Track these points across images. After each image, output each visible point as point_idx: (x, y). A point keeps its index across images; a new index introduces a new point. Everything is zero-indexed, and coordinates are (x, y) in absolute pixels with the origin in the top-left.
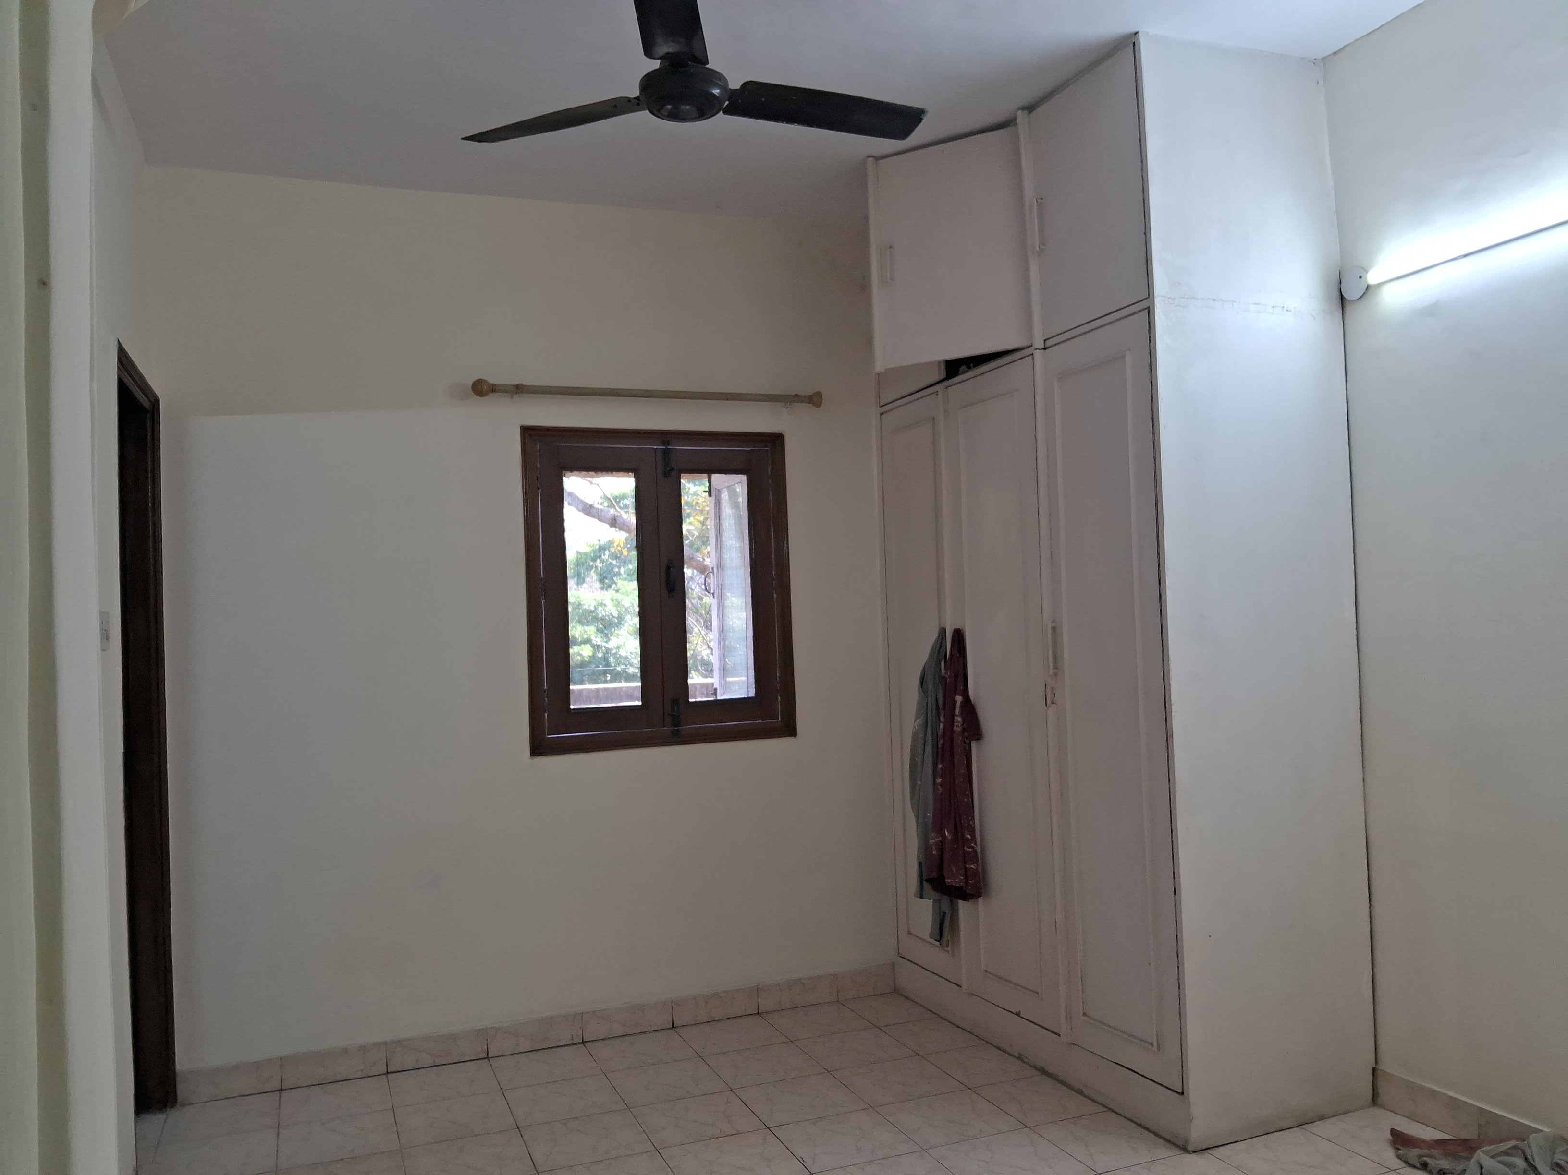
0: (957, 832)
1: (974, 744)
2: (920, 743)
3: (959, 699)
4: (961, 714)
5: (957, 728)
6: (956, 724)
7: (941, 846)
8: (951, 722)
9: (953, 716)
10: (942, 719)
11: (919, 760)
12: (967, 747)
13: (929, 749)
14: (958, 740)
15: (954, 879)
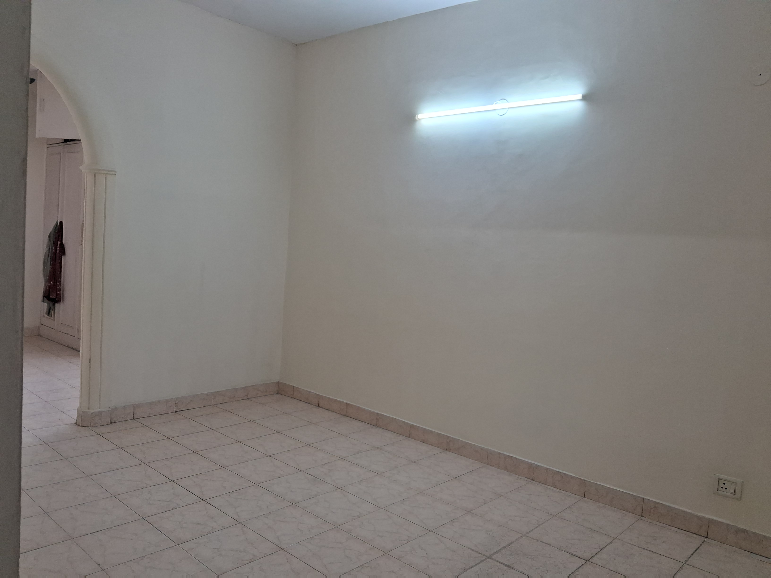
0: (55, 283)
1: (63, 256)
2: (47, 255)
3: (59, 242)
4: (60, 248)
5: (58, 252)
6: (57, 250)
7: (50, 287)
8: (56, 249)
9: (57, 247)
10: (54, 249)
11: (46, 261)
12: (60, 257)
13: (50, 258)
14: (58, 255)
15: (53, 296)
